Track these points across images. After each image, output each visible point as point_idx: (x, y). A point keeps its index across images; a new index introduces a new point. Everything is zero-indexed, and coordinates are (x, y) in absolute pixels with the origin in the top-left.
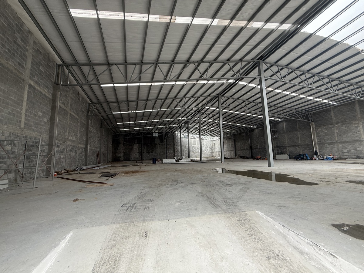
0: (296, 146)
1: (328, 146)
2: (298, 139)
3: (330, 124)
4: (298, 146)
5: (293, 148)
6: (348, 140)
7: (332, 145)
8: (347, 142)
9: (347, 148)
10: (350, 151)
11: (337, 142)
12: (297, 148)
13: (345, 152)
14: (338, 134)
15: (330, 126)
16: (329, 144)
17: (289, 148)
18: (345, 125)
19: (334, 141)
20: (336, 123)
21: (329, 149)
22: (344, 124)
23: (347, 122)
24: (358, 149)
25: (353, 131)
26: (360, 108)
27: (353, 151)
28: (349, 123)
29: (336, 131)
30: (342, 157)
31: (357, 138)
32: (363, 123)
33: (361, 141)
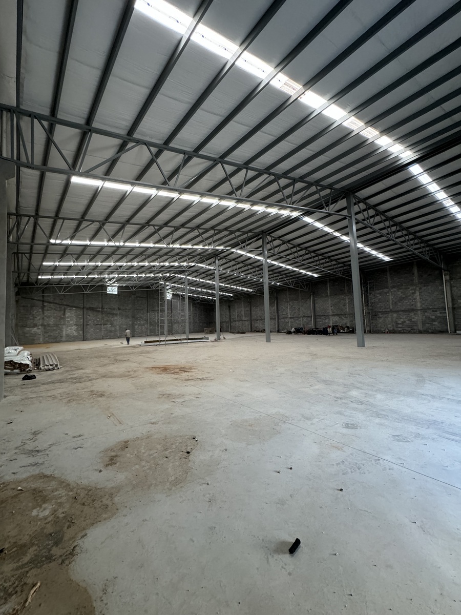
0: (341, 315)
2: (345, 305)
3: (386, 288)
4: (346, 314)
5: (338, 318)
6: (403, 309)
7: (386, 315)
8: (402, 311)
9: (401, 318)
10: (405, 322)
11: (391, 311)
12: (343, 317)
13: (399, 324)
14: (393, 301)
15: (385, 290)
16: (383, 313)
17: (333, 318)
18: (401, 291)
19: (389, 310)
20: (393, 287)
21: (382, 319)
22: (400, 289)
24: (413, 320)
25: (410, 297)
26: (418, 271)
27: (407, 322)
28: (405, 289)
29: (391, 297)
30: (396, 329)
31: (412, 307)
32: (420, 289)
33: (417, 310)
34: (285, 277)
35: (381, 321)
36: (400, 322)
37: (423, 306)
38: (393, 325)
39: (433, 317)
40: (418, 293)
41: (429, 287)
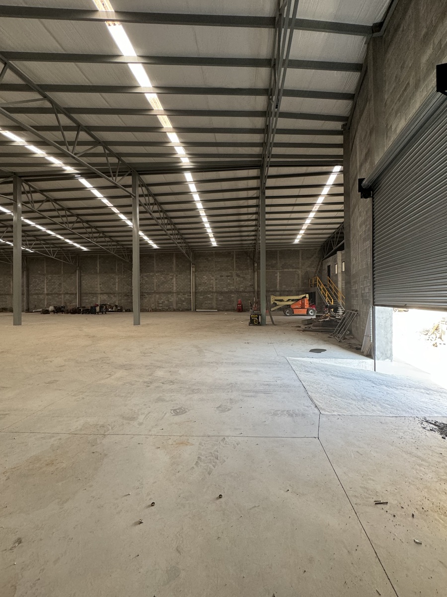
0: (111, 293)
1: (147, 296)
2: (114, 284)
3: (152, 272)
4: (115, 293)
5: (107, 296)
6: (164, 291)
7: (150, 296)
8: (163, 293)
9: (162, 299)
11: (154, 292)
12: (112, 296)
13: (160, 304)
14: (157, 284)
15: (151, 274)
16: (148, 294)
18: (163, 276)
20: (157, 272)
21: (147, 299)
23: (165, 273)
24: (170, 300)
25: (169, 282)
26: (176, 261)
27: (166, 302)
29: (156, 281)
30: (157, 308)
31: (170, 290)
32: (177, 276)
33: (173, 293)
34: (44, 244)
35: (146, 301)
36: (161, 302)
37: (178, 290)
38: (155, 305)
39: (183, 299)
40: (174, 279)
41: (182, 275)
